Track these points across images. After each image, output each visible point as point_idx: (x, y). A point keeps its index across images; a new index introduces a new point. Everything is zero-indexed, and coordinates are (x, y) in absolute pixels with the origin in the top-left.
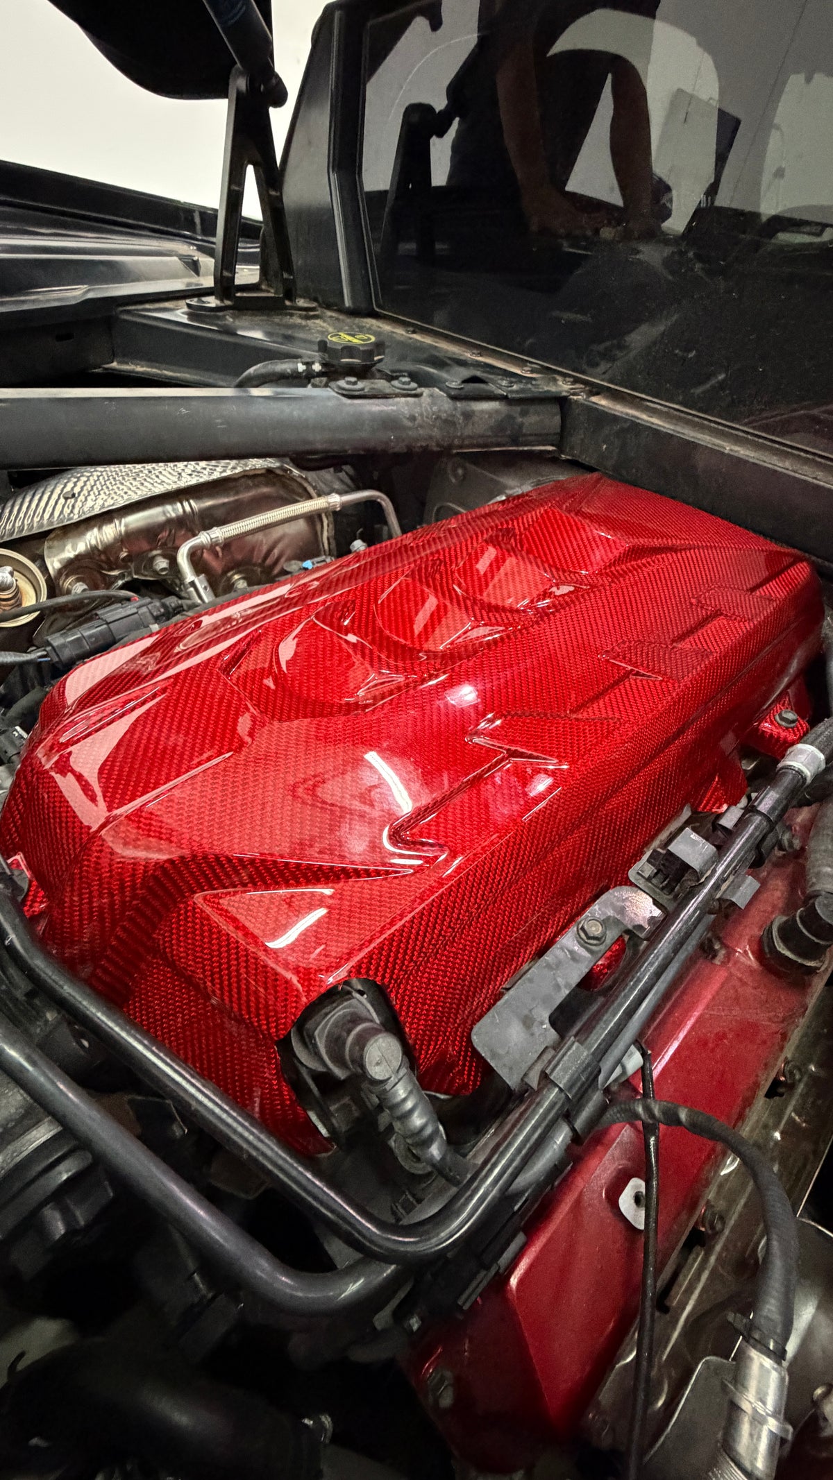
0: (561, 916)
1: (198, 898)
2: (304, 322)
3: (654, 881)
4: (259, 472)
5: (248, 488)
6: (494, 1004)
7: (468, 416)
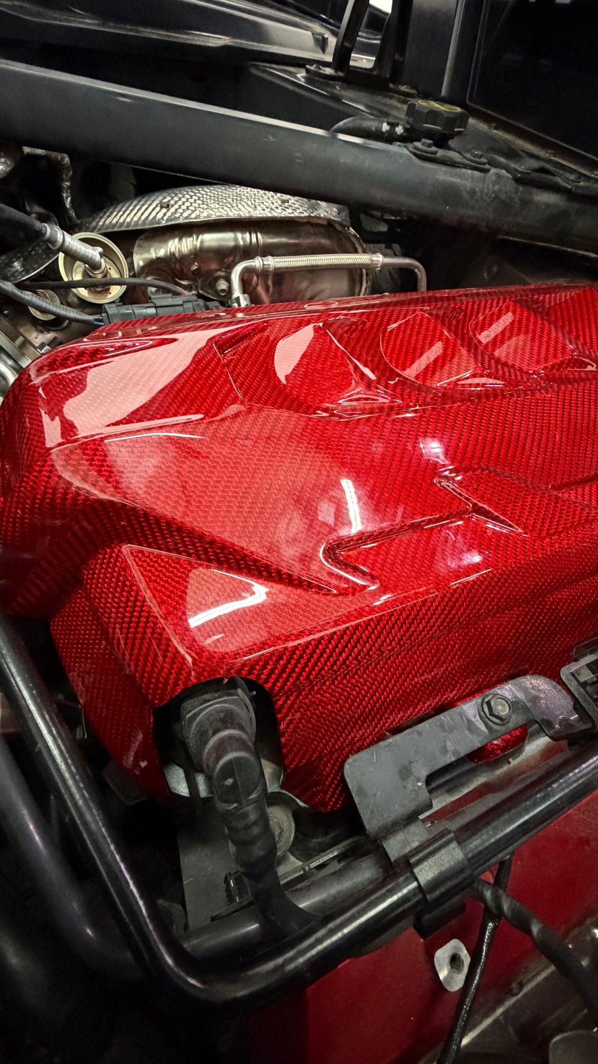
0: (471, 682)
1: (126, 548)
2: (399, 105)
3: (589, 688)
4: (320, 222)
5: (308, 235)
6: (377, 742)
7: (525, 203)
